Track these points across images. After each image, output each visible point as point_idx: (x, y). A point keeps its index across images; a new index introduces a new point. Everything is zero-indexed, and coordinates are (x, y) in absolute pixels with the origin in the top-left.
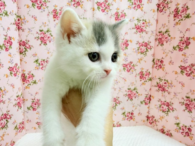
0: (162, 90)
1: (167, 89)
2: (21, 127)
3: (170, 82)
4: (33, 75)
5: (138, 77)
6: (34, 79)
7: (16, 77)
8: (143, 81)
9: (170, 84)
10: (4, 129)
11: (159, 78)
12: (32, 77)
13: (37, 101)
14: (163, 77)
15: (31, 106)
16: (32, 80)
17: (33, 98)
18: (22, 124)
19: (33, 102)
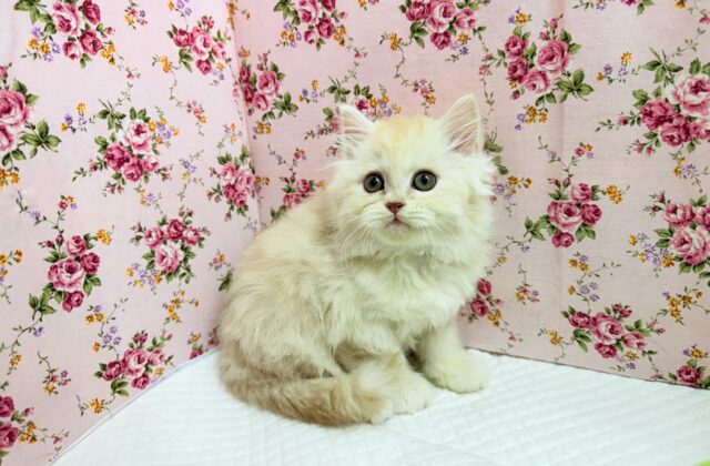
6: (282, 91)
7: (210, 77)
10: (175, 280)
13: (301, 186)
16: (274, 96)
17: (289, 176)
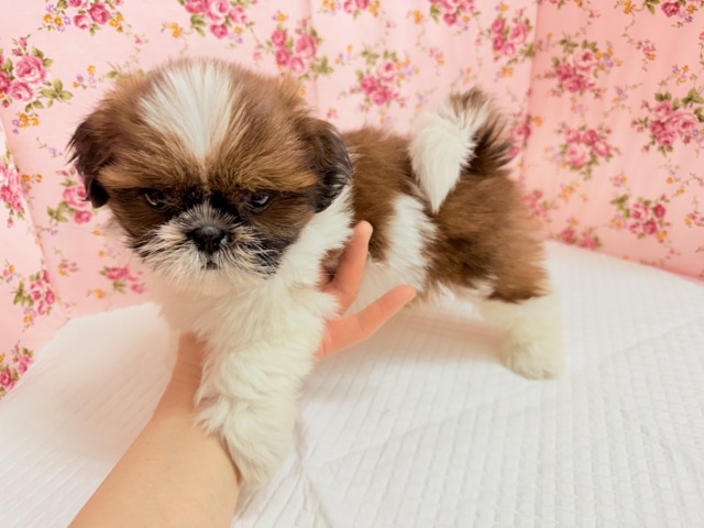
0: (572, 85)
1: (591, 81)
2: (43, 291)
3: (602, 48)
4: (39, 54)
5: (488, 44)
8: (504, 60)
9: (602, 60)
11: (563, 42)
12: (39, 66)
14: (577, 34)
15: (65, 204)
18: (43, 282)
19: (70, 184)
